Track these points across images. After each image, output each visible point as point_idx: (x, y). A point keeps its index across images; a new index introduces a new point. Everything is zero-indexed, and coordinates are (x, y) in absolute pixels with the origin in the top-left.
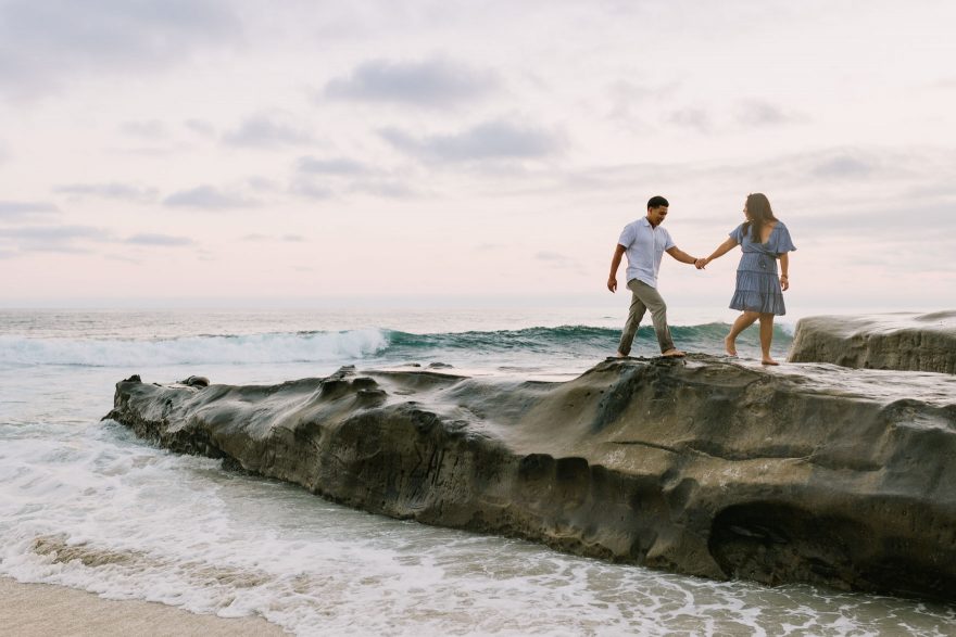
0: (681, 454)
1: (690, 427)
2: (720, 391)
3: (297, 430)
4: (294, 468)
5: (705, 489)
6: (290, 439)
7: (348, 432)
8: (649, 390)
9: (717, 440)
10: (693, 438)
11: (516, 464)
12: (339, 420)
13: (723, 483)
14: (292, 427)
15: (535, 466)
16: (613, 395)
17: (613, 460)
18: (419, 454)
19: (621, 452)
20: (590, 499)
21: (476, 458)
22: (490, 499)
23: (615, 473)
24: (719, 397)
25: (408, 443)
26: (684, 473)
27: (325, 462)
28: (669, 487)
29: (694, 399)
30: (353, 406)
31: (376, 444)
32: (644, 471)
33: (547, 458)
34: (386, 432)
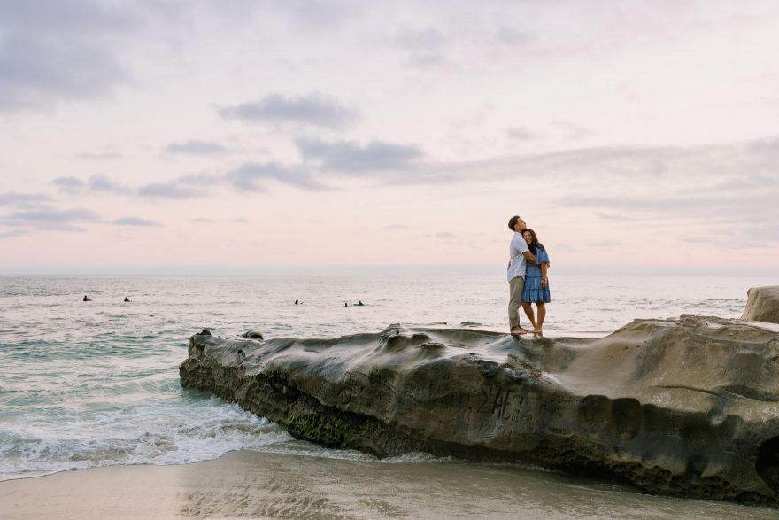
0: (721, 396)
1: (722, 375)
2: (745, 347)
3: (372, 375)
4: (369, 405)
5: (749, 424)
6: (366, 381)
7: (420, 376)
8: (681, 345)
9: (751, 385)
10: (728, 383)
11: (576, 403)
12: (410, 367)
13: (765, 419)
14: (367, 372)
15: (592, 406)
16: (649, 349)
17: (661, 401)
18: (485, 394)
19: (667, 394)
20: (642, 431)
21: (540, 398)
22: (554, 430)
23: (665, 411)
24: (747, 352)
25: (476, 385)
26: (729, 411)
27: (400, 401)
28: (716, 421)
29: (722, 353)
30: (418, 356)
31: (447, 387)
32: (691, 409)
33: (603, 399)
34: (455, 377)
